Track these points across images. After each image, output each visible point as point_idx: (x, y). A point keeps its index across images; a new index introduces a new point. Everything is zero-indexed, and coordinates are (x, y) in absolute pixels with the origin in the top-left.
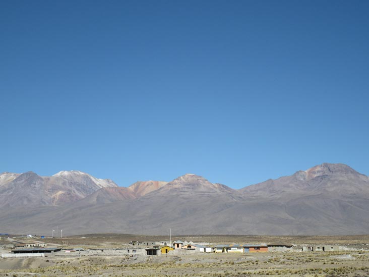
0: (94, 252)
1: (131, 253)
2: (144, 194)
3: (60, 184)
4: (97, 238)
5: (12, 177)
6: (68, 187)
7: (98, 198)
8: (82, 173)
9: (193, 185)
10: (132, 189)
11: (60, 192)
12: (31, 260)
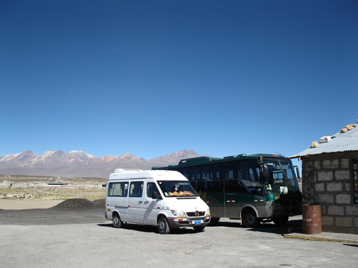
0: (81, 185)
1: (96, 186)
2: (108, 161)
3: (72, 156)
4: (86, 179)
5: (53, 152)
6: (76, 157)
7: (89, 162)
8: (82, 152)
9: (129, 158)
10: (103, 159)
11: (73, 159)
12: (56, 187)
